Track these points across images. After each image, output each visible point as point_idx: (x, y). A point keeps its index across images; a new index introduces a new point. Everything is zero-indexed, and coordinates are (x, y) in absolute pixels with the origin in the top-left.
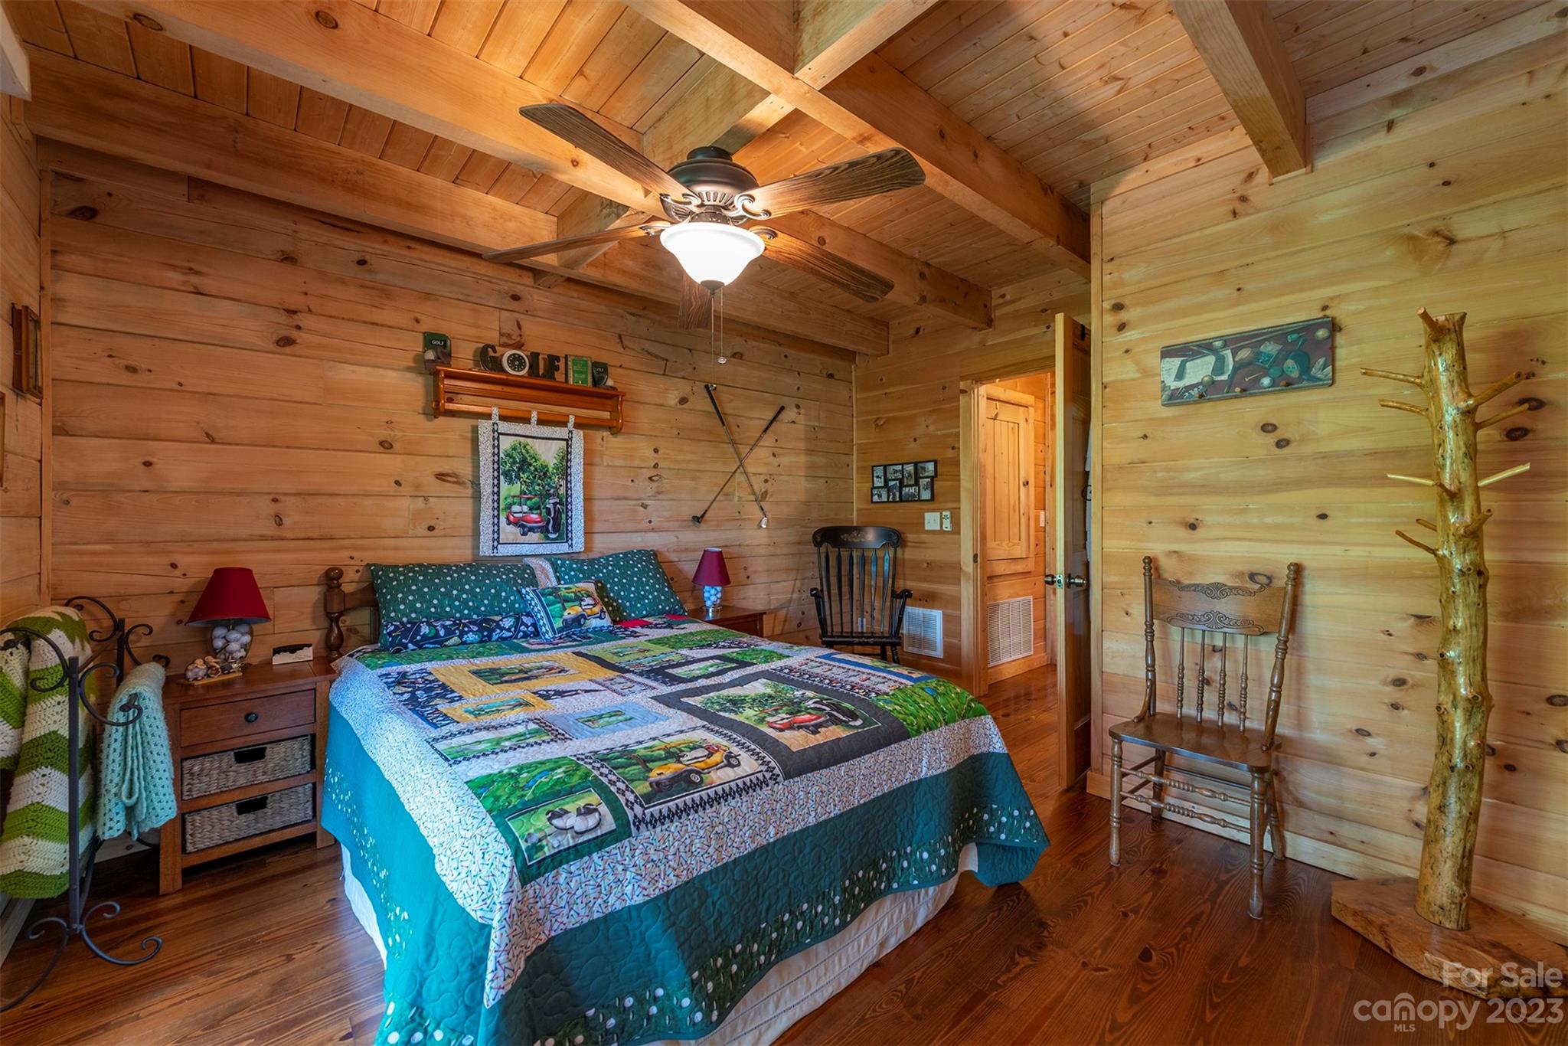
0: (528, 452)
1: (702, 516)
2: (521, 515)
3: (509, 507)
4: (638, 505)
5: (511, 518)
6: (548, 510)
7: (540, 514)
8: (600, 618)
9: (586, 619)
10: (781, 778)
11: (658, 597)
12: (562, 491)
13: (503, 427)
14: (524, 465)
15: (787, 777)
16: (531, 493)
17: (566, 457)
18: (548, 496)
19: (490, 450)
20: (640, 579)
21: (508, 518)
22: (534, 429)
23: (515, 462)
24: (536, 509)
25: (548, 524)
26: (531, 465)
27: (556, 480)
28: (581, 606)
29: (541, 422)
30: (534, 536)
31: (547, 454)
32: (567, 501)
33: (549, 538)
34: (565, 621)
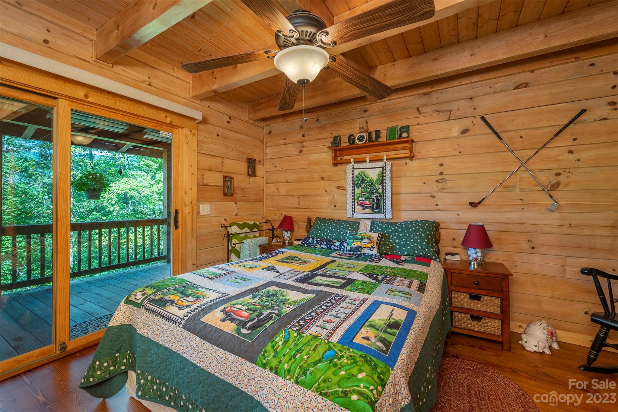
0: (364, 175)
1: (479, 203)
2: (362, 201)
3: (358, 198)
4: (428, 196)
5: (359, 203)
6: (373, 200)
7: (369, 201)
8: (370, 250)
9: (362, 248)
10: (181, 326)
11: (417, 246)
12: (380, 191)
13: (356, 166)
14: (363, 180)
15: (184, 327)
16: (365, 192)
17: (382, 175)
18: (373, 193)
19: (351, 176)
20: (410, 236)
21: (357, 203)
22: (368, 165)
23: (359, 180)
24: (368, 199)
25: (373, 205)
26: (365, 180)
27: (377, 186)
28: (361, 242)
29: (371, 161)
30: (367, 211)
31: (373, 175)
32: (383, 195)
33: (374, 212)
34: (352, 247)
